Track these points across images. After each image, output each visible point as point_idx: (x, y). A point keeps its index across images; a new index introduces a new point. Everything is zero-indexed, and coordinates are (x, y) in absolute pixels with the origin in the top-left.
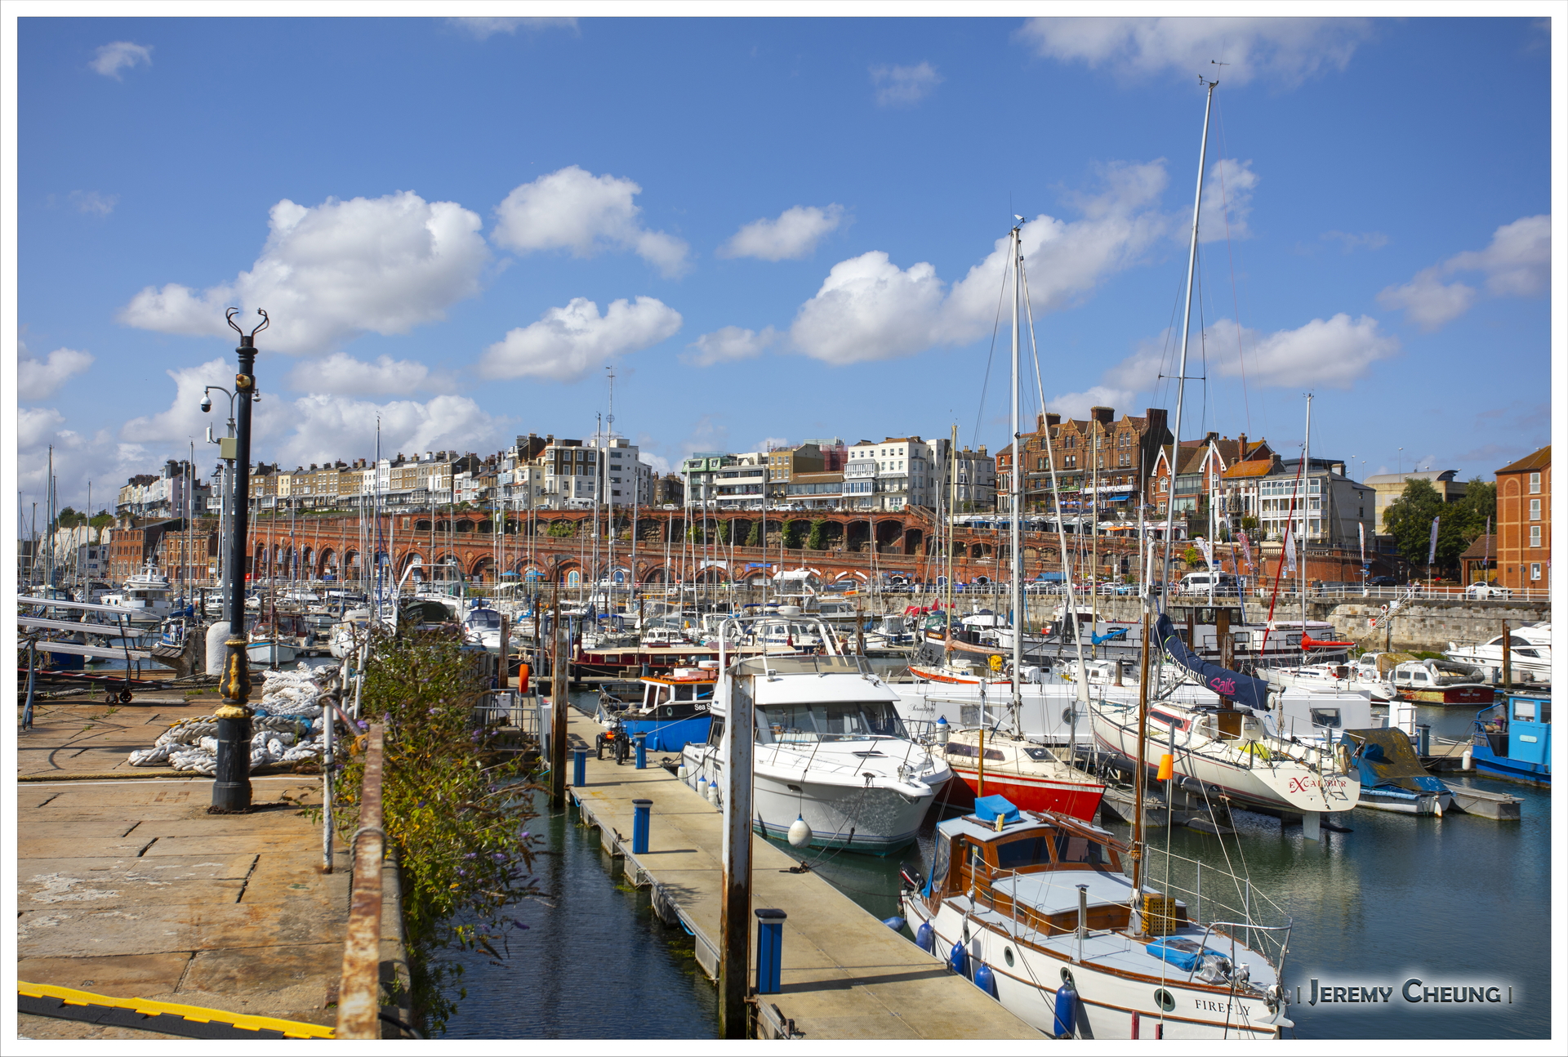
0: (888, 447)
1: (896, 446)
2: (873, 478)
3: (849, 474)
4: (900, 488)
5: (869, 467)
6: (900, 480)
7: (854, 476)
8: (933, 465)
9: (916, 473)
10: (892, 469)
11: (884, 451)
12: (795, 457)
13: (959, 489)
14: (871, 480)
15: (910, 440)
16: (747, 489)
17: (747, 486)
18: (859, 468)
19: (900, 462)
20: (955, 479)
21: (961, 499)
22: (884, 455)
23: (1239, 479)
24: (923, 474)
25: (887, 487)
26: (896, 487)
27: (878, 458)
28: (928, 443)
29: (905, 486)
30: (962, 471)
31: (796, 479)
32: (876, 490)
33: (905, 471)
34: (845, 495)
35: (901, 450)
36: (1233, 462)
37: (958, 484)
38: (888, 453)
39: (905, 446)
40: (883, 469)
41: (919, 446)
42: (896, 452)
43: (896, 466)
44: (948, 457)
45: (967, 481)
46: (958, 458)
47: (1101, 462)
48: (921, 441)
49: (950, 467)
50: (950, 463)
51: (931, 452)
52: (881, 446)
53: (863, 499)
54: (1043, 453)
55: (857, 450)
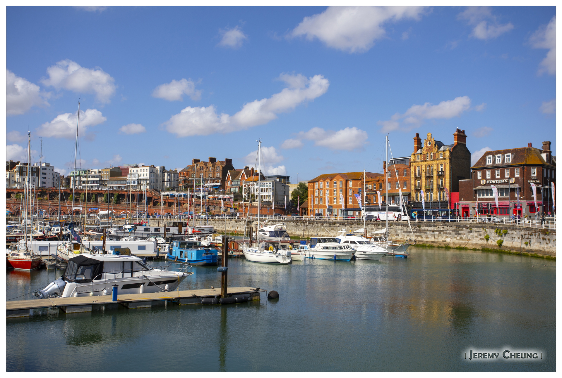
0: (142, 169)
1: (145, 168)
2: (137, 179)
3: (129, 177)
4: (146, 183)
5: (136, 175)
6: (146, 180)
7: (131, 178)
8: (158, 175)
9: (152, 178)
10: (144, 176)
12: (111, 171)
15: (150, 166)
18: (132, 176)
19: (147, 174)
20: (166, 180)
21: (168, 187)
23: (250, 182)
24: (154, 178)
25: (142, 182)
27: (139, 172)
28: (157, 168)
29: (148, 182)
30: (168, 177)
31: (111, 179)
32: (138, 183)
33: (148, 177)
34: (127, 185)
35: (147, 170)
36: (249, 177)
37: (167, 182)
38: (142, 171)
39: (148, 168)
40: (141, 176)
41: (153, 169)
42: (145, 170)
44: (164, 172)
45: (170, 181)
46: (167, 173)
47: (211, 176)
48: (154, 167)
49: (164, 176)
50: (164, 175)
51: (157, 170)
52: (140, 168)
53: (134, 186)
54: (193, 172)
55: (132, 169)
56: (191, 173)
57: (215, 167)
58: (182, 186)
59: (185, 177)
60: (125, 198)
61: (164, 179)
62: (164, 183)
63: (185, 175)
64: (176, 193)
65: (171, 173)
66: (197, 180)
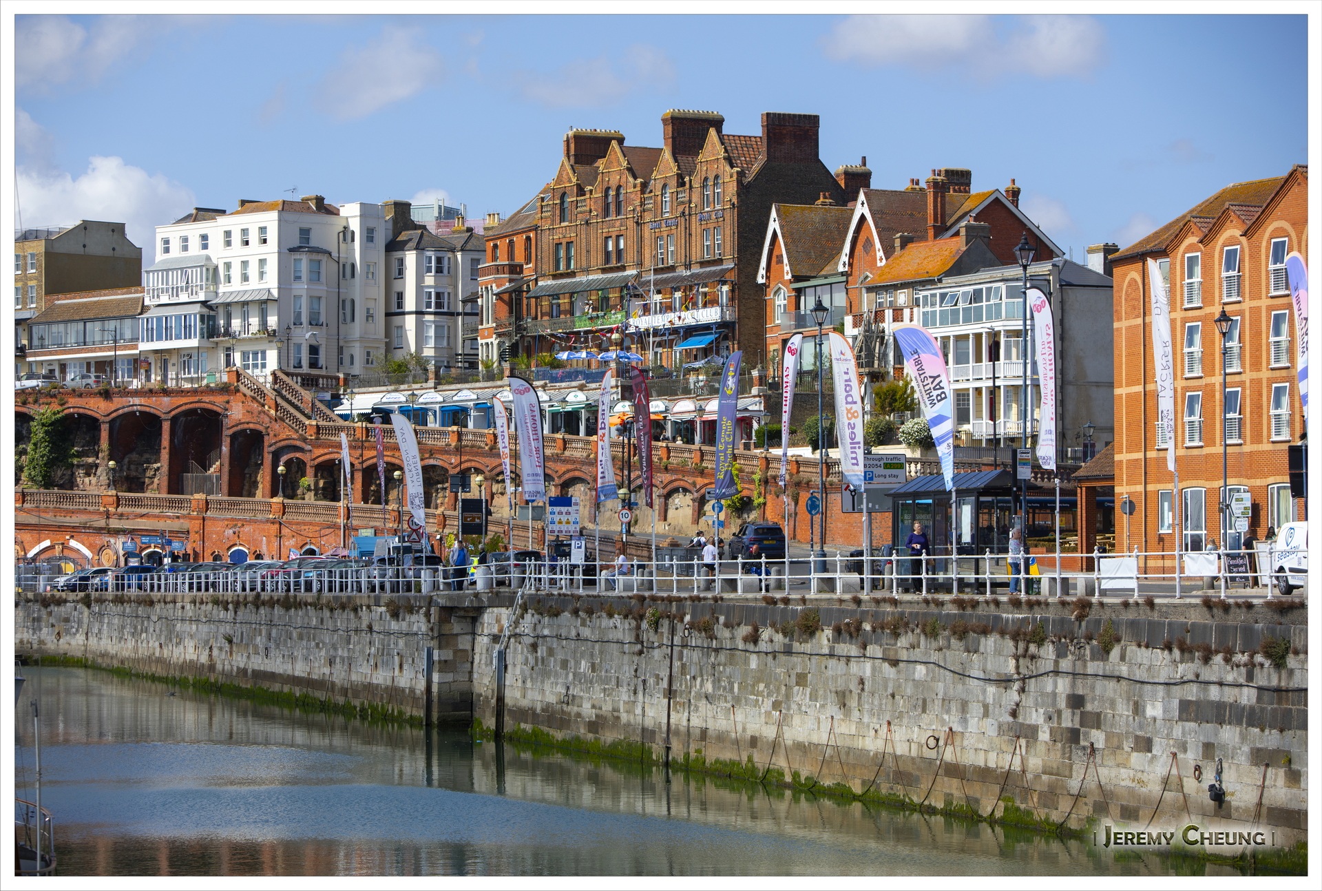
0: (234, 223)
1: (253, 221)
2: (204, 303)
3: (155, 292)
4: (264, 323)
5: (196, 276)
6: (263, 305)
7: (164, 299)
8: (353, 266)
9: (301, 288)
10: (245, 278)
11: (228, 234)
12: (54, 254)
13: (420, 327)
14: (197, 309)
15: (286, 208)
18: (176, 279)
19: (262, 262)
20: (410, 304)
21: (429, 352)
22: (228, 243)
23: (896, 287)
24: (321, 289)
25: (236, 324)
26: (254, 321)
27: (217, 253)
28: (344, 212)
29: (272, 321)
30: (430, 280)
31: (51, 309)
32: (211, 330)
33: (271, 283)
34: (144, 346)
35: (263, 230)
36: (897, 243)
37: (419, 313)
38: (236, 238)
39: (270, 219)
40: (229, 279)
41: (314, 221)
42: (254, 237)
43: (253, 271)
44: (394, 246)
45: (441, 305)
46: (419, 248)
47: (672, 251)
48: (323, 207)
49: (401, 272)
50: (401, 262)
51: (346, 234)
52: (223, 222)
53: (186, 357)
54: (564, 231)
55: (175, 233)
56: (547, 240)
57: (696, 185)
58: (494, 340)
59: (515, 269)
60: (158, 452)
61: (400, 296)
62: (401, 327)
63: (519, 258)
64: (430, 397)
65: (453, 250)
66: (587, 290)
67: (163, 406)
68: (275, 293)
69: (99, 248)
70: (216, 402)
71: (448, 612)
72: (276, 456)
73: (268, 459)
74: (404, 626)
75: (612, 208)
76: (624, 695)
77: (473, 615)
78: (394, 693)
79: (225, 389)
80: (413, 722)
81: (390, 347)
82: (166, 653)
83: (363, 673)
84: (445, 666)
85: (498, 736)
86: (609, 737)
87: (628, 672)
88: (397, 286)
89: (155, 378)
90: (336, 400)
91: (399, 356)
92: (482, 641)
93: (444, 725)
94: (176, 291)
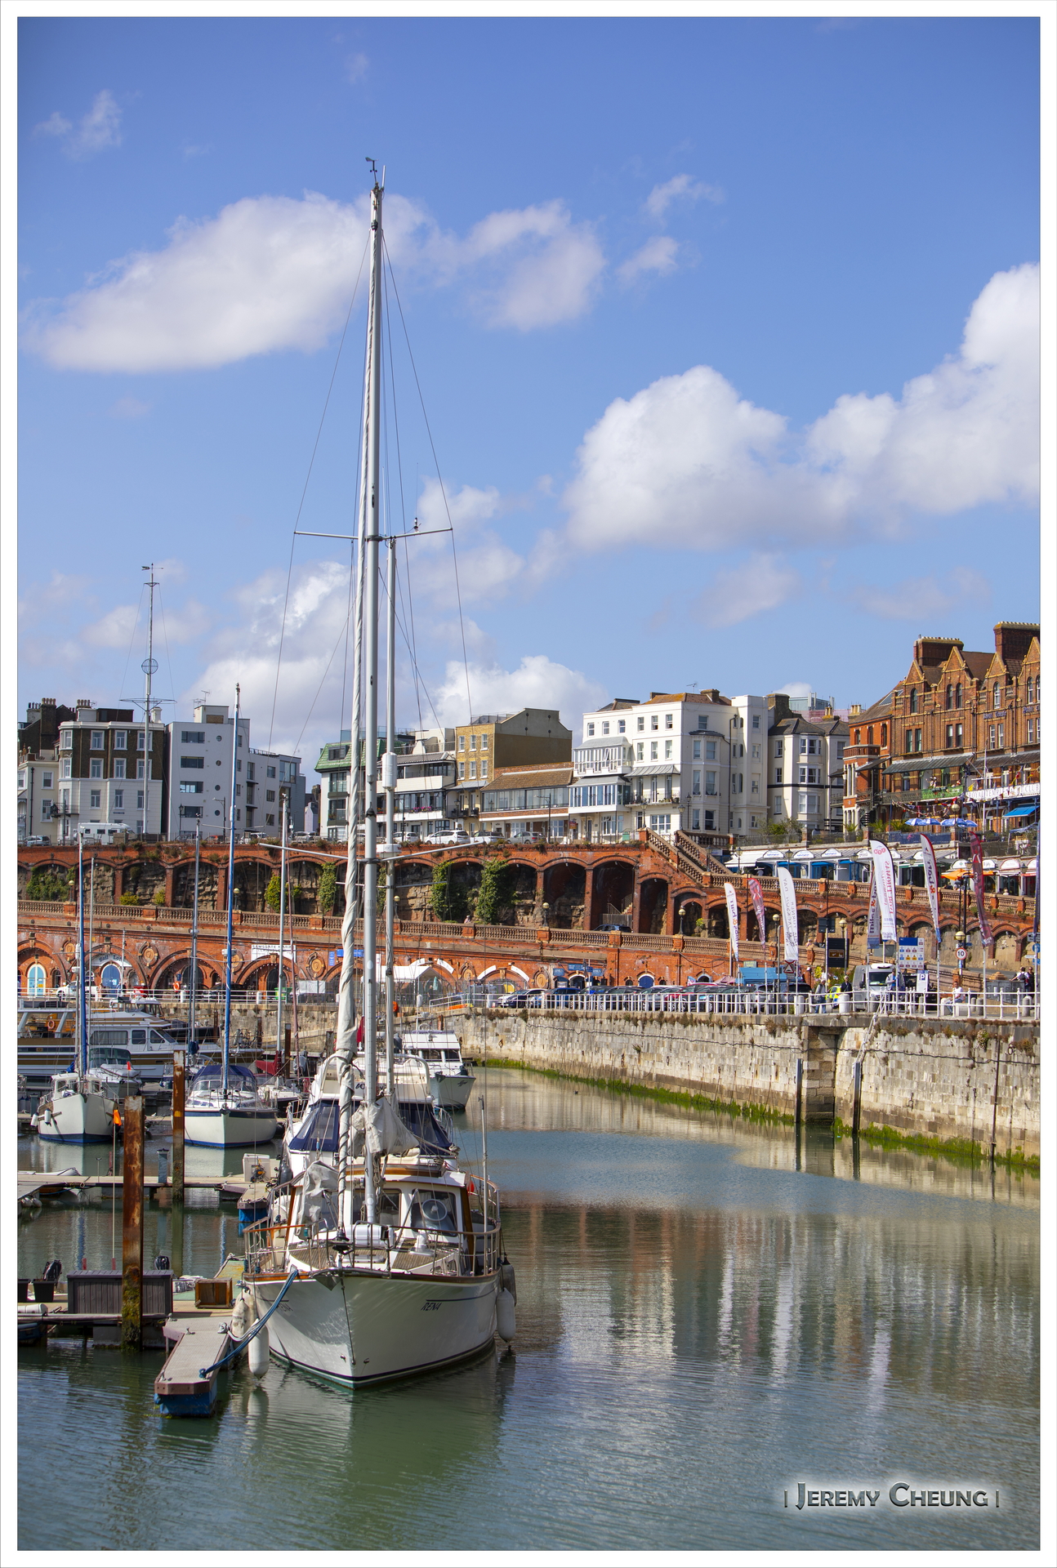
0: (646, 711)
1: (661, 710)
2: (621, 776)
3: (582, 767)
4: (669, 793)
5: (615, 754)
6: (668, 778)
7: (589, 773)
8: (742, 747)
9: (700, 764)
10: (654, 756)
11: (641, 720)
12: (501, 736)
13: (796, 798)
14: (616, 780)
15: (688, 699)
16: (419, 801)
17: (418, 794)
18: (598, 756)
19: (668, 743)
20: (788, 778)
21: (802, 817)
22: (641, 728)
24: (715, 766)
25: (647, 793)
26: (662, 791)
27: (632, 735)
28: (734, 703)
29: (676, 791)
30: (804, 759)
31: (499, 780)
32: (626, 798)
33: (676, 760)
34: (573, 810)
35: (669, 717)
37: (795, 785)
38: (648, 724)
39: (675, 709)
40: (641, 757)
41: (710, 710)
42: (662, 723)
43: (661, 750)
44: (775, 731)
45: (813, 780)
46: (795, 733)
47: (1001, 738)
48: (718, 699)
49: (781, 752)
50: (781, 744)
51: (737, 721)
52: (637, 711)
53: (606, 819)
54: (913, 720)
55: (598, 719)
56: (900, 727)
57: (1022, 683)
58: (856, 809)
59: (873, 751)
60: (583, 896)
61: (780, 771)
62: (780, 797)
63: (877, 742)
64: (803, 854)
65: (823, 735)
66: (931, 768)
67: (587, 859)
68: (679, 768)
69: (537, 730)
70: (630, 856)
71: (815, 1030)
72: (678, 901)
73: (671, 903)
74: (779, 1041)
75: (953, 701)
76: (958, 1101)
77: (834, 1035)
78: (771, 1095)
79: (636, 846)
80: (786, 1120)
81: (771, 814)
82: (587, 1059)
83: (745, 1079)
84: (813, 1074)
85: (855, 1132)
86: (945, 1135)
87: (961, 1082)
88: (777, 764)
89: (581, 836)
90: (727, 856)
91: (778, 820)
92: (843, 1055)
93: (811, 1122)
94: (599, 766)
